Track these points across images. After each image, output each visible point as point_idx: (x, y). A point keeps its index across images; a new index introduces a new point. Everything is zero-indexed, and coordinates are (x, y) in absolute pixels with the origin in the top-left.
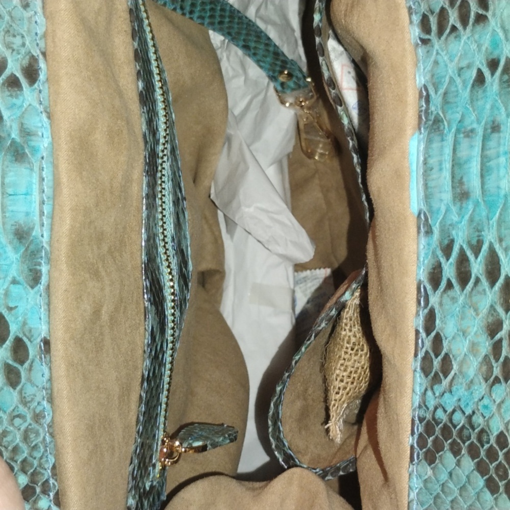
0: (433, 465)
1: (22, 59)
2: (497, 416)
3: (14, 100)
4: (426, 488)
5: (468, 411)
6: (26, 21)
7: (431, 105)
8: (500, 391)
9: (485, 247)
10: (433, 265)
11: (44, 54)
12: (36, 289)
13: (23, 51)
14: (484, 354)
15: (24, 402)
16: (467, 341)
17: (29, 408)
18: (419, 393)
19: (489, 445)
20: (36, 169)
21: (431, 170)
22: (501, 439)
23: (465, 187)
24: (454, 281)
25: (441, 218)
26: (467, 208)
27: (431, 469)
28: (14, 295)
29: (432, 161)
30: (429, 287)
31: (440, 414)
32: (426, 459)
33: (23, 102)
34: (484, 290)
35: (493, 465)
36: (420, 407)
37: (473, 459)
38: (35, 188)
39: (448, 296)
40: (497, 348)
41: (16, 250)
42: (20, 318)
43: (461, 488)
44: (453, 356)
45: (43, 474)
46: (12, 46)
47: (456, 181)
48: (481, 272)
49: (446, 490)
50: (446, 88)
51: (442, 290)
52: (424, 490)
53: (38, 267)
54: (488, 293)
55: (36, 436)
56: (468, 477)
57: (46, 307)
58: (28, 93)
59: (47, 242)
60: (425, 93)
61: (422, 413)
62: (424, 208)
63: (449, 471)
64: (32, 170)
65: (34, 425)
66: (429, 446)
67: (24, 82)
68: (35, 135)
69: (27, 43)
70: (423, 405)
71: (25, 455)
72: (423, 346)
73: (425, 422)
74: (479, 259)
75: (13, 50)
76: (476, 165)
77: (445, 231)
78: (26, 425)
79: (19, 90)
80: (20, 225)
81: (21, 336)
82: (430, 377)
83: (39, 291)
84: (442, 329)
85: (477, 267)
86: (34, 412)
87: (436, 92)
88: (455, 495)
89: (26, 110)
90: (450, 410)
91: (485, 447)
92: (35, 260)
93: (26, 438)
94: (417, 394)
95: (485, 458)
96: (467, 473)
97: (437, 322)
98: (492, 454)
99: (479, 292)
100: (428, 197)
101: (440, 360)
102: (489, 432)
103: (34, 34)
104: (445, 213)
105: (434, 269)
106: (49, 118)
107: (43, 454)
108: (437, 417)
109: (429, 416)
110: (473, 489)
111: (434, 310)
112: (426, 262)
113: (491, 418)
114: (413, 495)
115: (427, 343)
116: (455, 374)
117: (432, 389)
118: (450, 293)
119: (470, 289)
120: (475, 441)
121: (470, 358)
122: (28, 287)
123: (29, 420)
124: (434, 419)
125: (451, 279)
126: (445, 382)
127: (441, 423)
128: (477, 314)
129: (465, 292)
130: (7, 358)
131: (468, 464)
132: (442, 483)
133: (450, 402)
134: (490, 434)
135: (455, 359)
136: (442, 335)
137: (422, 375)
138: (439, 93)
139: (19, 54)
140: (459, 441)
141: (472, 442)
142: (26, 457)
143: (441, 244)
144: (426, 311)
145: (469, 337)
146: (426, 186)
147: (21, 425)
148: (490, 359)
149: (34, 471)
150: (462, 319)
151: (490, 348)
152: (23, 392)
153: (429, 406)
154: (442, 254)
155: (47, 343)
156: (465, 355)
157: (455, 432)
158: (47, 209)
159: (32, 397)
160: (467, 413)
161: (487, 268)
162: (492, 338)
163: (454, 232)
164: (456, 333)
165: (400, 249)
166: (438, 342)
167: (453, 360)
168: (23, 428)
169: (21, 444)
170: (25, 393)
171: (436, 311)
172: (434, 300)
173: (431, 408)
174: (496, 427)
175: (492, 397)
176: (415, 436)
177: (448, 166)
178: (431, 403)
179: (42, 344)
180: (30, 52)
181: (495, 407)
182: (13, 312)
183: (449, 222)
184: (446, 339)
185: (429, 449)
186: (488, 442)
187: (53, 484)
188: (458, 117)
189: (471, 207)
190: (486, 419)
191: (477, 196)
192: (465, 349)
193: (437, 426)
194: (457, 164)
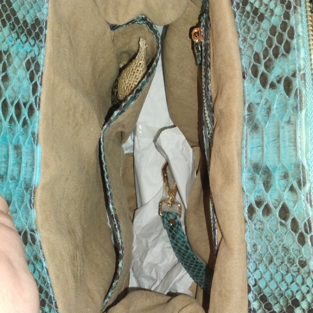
0: (37, 18)
1: (255, 217)
2: (6, 36)
3: (258, 194)
4: (40, 7)
5: (19, 41)
6: (254, 237)
7: (29, 199)
8: (4, 47)
9: (8, 119)
10: (32, 117)
11: (246, 221)
12: (250, 102)
13: (255, 221)
14: (11, 67)
15: (251, 46)
16: (18, 75)
17: (249, 44)
18: (42, 55)
19: (10, 22)
20: (248, 162)
21: (31, 165)
22: (4, 25)
23: (16, 152)
24: (23, 107)
25: (27, 139)
26: (16, 141)
27: (37, 16)
28: (259, 98)
29: (30, 169)
30: (34, 106)
31: (32, 42)
32: (40, 22)
33: (254, 195)
34: (9, 98)
35: (8, 13)
36: (42, 47)
37: (17, 17)
38: (249, 152)
39: (26, 100)
40: (4, 69)
41: (258, 120)
42: (255, 87)
43: (23, 5)
44: (25, 69)
45: (240, 12)
46: (260, 223)
47: (20, 156)
48: (10, 108)
49: (31, 6)
50: (22, 205)
51: (28, 103)
52: (41, 6)
53: (249, 113)
54: (7, 96)
55: (244, 31)
56: (20, 9)
57: (245, 95)
58: (252, 200)
59: (245, 126)
60: (32, 205)
61: (41, 45)
62: (35, 146)
63: (29, 14)
64: (250, 161)
65: (246, 36)
66: (38, 28)
67: (254, 205)
68: (249, 179)
69: (253, 226)
70: (40, 48)
71: (248, 21)
72: (39, 77)
73: (39, 40)
74: (11, 115)
75: (260, 221)
76: (11, 161)
77: (25, 132)
78: (249, 36)
79: (257, 200)
80: (256, 132)
81: (255, 78)
82: (36, 61)
83: (248, 102)
84: (29, 84)
85: (12, 110)
86: (247, 43)
87: (26, 204)
88: (26, 2)
89: (253, 191)
90: (27, 43)
91: (12, 22)
92: (250, 116)
93: (249, 29)
94: (43, 54)
95: (12, 17)
96: (21, 11)
97: (31, 88)
98: (9, 18)
99: (12, 98)
100: (33, 151)
101: (31, 68)
102: (10, 29)
103: (250, 231)
104: (25, 141)
105: (32, 115)
106: (243, 189)
107: (241, 23)
108: (34, 41)
109: (37, 42)
110: (17, 3)
111: (33, 94)
112: (35, 119)
113: (9, 35)
114: (46, 5)
115: (36, 78)
116: (24, 60)
117: (35, 55)
118: (25, 101)
119: (16, 100)
120: (16, 26)
121: (17, 66)
122: (253, 103)
123: (248, 38)
124: (35, 40)
125: (24, 108)
126: (29, 57)
127: (32, 38)
128: (12, 87)
129: (18, 100)
130: (260, 66)
131: (20, 15)
132: (33, 9)
133: (27, 47)
134: (9, 28)
135: (24, 67)
136: (29, 81)
137: (40, 63)
138: (25, 203)
139: (257, 219)
140: (24, 27)
141: (18, 25)
142: (248, 19)
143: (28, 127)
144: (36, 95)
145: (17, 77)
146: (34, 158)
147: (252, 35)
148: (8, 64)
149: (244, 13)
150: (20, 87)
151: (8, 69)
152: (252, 51)
153: (37, 47)
154: (28, 121)
155: (244, 77)
156: (19, 68)
157: (26, 32)
158: (244, 143)
159: (248, 49)
160: (19, 40)
161: (8, 109)
162: (6, 74)
163: (22, 130)
164: (23, 80)
165: (47, 127)
166: (32, 78)
167: (25, 68)
168: (251, 33)
169: (250, 25)
170: (251, 51)
171: (32, 93)
172: (32, 99)
173: (36, 46)
174: (6, 31)
175: (8, 45)
176: (45, 34)
177: (23, 165)
178: (36, 48)
179: (246, 77)
180: (252, 221)
181: (6, 40)
182: (258, 90)
183: (24, 136)
184: (28, 79)
185: (38, 26)
186: (10, 24)
187: (234, 8)
188: (18, 189)
189: (14, 141)
190: (11, 35)
191: (11, 146)
192: (19, 71)
193: (34, 36)
194: (19, 164)
